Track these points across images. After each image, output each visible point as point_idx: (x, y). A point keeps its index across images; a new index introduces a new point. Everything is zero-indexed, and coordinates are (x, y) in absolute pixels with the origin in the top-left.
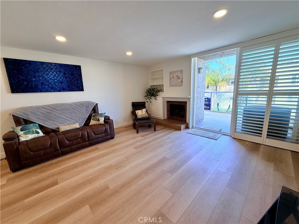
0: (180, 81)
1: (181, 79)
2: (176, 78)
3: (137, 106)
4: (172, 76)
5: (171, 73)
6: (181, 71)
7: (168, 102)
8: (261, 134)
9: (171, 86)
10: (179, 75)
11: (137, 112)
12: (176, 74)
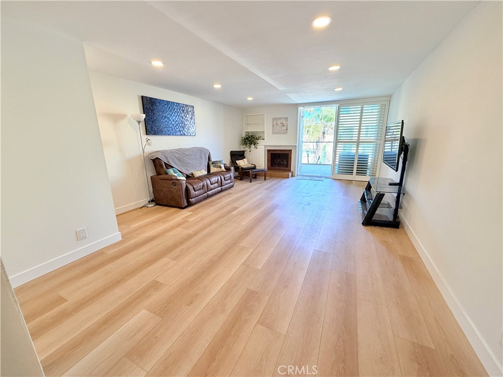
0: (284, 128)
1: (286, 126)
2: (280, 125)
3: (236, 156)
4: (275, 123)
5: (274, 119)
6: (286, 119)
7: (269, 151)
8: (352, 173)
9: (273, 133)
10: (284, 122)
11: (238, 162)
12: (280, 121)
